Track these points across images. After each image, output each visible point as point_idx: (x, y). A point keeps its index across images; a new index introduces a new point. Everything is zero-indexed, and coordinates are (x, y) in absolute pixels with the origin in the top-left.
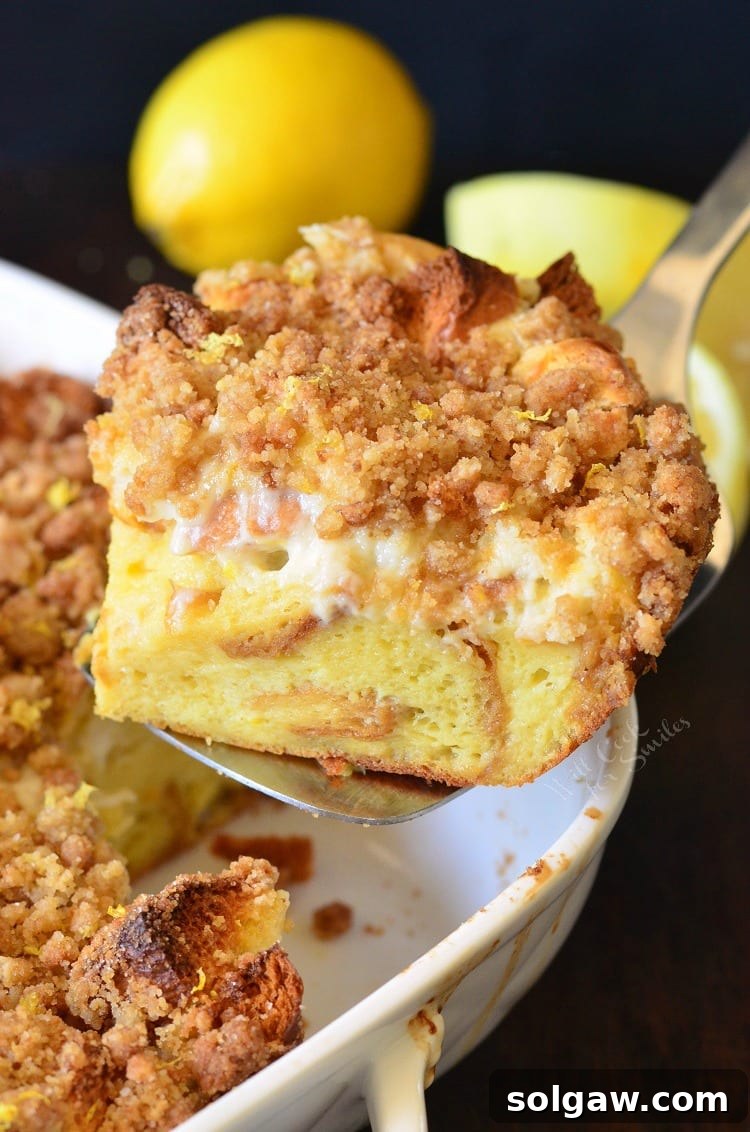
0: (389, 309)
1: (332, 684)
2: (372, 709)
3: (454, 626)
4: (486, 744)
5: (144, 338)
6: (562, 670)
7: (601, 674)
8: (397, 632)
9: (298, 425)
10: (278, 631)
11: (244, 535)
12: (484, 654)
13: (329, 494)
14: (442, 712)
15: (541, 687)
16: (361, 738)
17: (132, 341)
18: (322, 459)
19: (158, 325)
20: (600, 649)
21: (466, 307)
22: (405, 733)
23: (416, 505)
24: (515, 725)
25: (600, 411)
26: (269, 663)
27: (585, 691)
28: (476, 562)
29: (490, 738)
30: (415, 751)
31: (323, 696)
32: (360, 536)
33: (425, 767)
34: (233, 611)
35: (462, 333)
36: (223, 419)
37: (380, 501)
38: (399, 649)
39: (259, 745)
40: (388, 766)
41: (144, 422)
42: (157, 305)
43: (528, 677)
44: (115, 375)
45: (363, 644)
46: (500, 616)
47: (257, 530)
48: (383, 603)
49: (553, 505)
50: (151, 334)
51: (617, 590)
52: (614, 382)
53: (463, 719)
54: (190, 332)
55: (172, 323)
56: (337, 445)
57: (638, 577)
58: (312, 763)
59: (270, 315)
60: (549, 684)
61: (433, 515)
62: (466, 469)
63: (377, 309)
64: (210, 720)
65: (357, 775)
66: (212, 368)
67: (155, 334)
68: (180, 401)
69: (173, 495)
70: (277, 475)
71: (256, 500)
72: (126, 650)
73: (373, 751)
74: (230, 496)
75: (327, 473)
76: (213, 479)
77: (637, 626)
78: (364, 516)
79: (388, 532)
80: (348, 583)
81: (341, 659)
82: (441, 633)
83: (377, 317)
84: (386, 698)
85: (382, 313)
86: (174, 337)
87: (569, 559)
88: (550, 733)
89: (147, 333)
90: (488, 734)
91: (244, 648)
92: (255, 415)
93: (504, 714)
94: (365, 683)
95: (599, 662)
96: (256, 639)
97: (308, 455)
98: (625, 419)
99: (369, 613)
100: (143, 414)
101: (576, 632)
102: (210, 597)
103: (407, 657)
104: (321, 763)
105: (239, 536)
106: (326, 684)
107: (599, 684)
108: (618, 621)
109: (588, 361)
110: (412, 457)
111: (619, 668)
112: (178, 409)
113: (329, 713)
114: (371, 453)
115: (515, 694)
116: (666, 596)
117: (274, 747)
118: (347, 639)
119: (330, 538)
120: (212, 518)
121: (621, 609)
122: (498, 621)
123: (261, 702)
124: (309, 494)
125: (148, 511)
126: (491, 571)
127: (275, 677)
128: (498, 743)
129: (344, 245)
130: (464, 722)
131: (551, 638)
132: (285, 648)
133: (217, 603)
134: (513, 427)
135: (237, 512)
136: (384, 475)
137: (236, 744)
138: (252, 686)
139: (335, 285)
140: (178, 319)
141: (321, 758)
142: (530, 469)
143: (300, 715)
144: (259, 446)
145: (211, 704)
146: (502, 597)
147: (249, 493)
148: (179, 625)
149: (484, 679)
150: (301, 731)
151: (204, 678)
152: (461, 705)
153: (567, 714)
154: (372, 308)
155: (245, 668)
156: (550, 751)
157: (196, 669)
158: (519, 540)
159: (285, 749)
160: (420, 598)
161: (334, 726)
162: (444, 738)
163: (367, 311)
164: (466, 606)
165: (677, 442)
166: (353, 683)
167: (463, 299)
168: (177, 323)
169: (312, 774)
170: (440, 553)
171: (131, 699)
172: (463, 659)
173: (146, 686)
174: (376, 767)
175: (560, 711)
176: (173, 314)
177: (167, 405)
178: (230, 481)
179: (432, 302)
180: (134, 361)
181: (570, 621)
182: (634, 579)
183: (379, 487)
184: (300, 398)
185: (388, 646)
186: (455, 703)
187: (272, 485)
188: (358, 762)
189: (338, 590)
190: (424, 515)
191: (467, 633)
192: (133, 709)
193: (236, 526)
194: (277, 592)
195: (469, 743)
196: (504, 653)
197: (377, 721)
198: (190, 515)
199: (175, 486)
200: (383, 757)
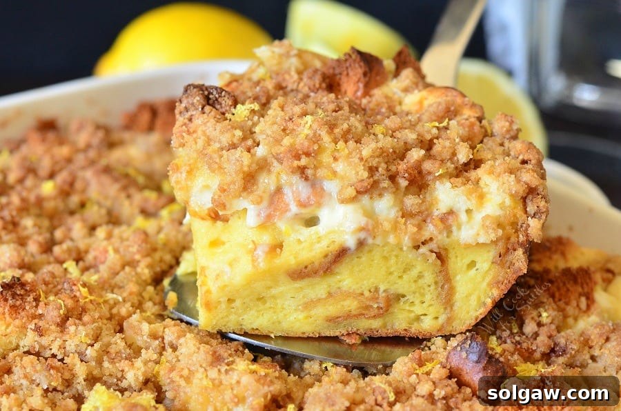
0: (324, 85)
1: (354, 287)
2: (378, 298)
3: (425, 243)
4: (442, 310)
5: (196, 113)
6: (486, 259)
7: (510, 257)
8: (393, 251)
9: (316, 139)
10: (323, 260)
11: (294, 209)
12: (441, 257)
13: (342, 178)
14: (417, 294)
15: (473, 272)
16: (369, 318)
17: (188, 115)
18: (335, 159)
19: (204, 103)
20: (507, 244)
21: (367, 79)
22: (396, 310)
23: (393, 178)
24: (459, 296)
25: (464, 121)
26: (317, 280)
27: (500, 269)
28: (431, 204)
30: (399, 323)
31: (348, 295)
32: (365, 199)
33: (405, 330)
34: (294, 253)
35: (367, 93)
36: (266, 148)
37: (375, 178)
38: (393, 261)
39: (304, 333)
40: (383, 333)
41: (215, 156)
42: (201, 92)
43: (465, 266)
44: (184, 134)
45: (373, 260)
46: (450, 232)
47: (302, 205)
48: (386, 233)
49: (461, 171)
50: (200, 109)
51: (514, 208)
52: (466, 104)
53: (428, 297)
54: (223, 105)
55: (211, 102)
56: (343, 150)
57: (524, 199)
58: (335, 339)
59: (261, 94)
60: (477, 269)
61: (403, 183)
62: (416, 154)
63: (317, 86)
64: (273, 323)
65: (364, 342)
66: (243, 124)
67: (202, 109)
68: (235, 141)
69: (245, 194)
70: (309, 172)
71: (298, 188)
72: (225, 286)
73: (374, 325)
74: (279, 190)
75: (340, 167)
76: (266, 182)
77: (529, 226)
78: (369, 187)
79: (381, 195)
80: (367, 225)
81: (360, 271)
82: (417, 247)
83: (318, 90)
84: (384, 291)
85: (320, 87)
86: (214, 109)
87: (481, 197)
88: (479, 298)
89: (197, 109)
90: (443, 305)
91: (301, 273)
92: (287, 141)
93: (452, 291)
94: (373, 284)
95: (507, 251)
96: (310, 266)
97: (326, 158)
98: (478, 123)
99: (379, 241)
100: (214, 152)
101: (497, 235)
102: (277, 247)
103: (397, 264)
104: (342, 338)
105: (290, 210)
106: (350, 288)
107: (508, 264)
108: (516, 226)
109: (447, 96)
110: (387, 151)
111: (520, 252)
112: (233, 146)
113: (351, 305)
114: (366, 151)
115: (458, 278)
116: (543, 206)
117: (313, 333)
118: (364, 259)
119: (347, 203)
120: (271, 203)
121: (517, 218)
122: (448, 237)
123: (309, 305)
124: (331, 180)
125: (228, 206)
126: (442, 207)
127: (319, 289)
128: (449, 309)
129: (281, 56)
131: (481, 240)
132: (327, 270)
133: (281, 249)
134: (429, 132)
135: (286, 197)
136: (374, 163)
137: (290, 336)
138: (304, 297)
139: (287, 77)
140: (214, 99)
141: (343, 335)
142: (447, 151)
143: (332, 309)
144: (298, 157)
145: (275, 312)
146: (450, 221)
147: (291, 185)
148: (262, 265)
149: (440, 272)
150: (333, 320)
151: (274, 297)
152: (427, 289)
153: (489, 285)
154: (314, 85)
155: (301, 286)
156: (480, 309)
157: (268, 292)
158: (452, 190)
159: (319, 334)
160: (406, 228)
161: (354, 312)
162: (418, 310)
163: (312, 87)
164: (430, 230)
165: (512, 130)
166: (366, 285)
167: (365, 74)
168: (214, 101)
169: (336, 347)
170: (411, 201)
171: (223, 318)
172: (430, 261)
173: (233, 308)
174: (376, 335)
175: (485, 283)
176: (211, 96)
177: (227, 145)
178: (278, 180)
179: (344, 79)
180: (192, 126)
181: (493, 228)
182: (523, 201)
183: (372, 170)
185: (386, 258)
186: (424, 289)
187: (307, 179)
188: (365, 333)
189: (362, 229)
190: (398, 184)
191: (433, 245)
192: (224, 324)
193: (288, 205)
194: (319, 238)
195: (432, 311)
196: (452, 255)
197: (381, 305)
198: (259, 203)
199: (245, 189)
200: (380, 327)
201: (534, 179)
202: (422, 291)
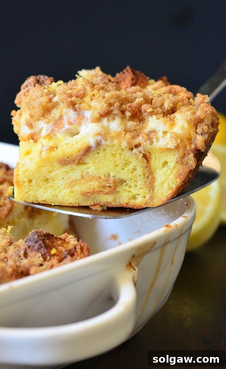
1: (96, 172)
2: (109, 180)
3: (137, 146)
4: (147, 192)
5: (31, 87)
6: (172, 159)
7: (186, 159)
8: (118, 150)
10: (78, 153)
11: (67, 126)
12: (146, 157)
13: (94, 109)
14: (133, 181)
15: (166, 168)
16: (105, 194)
17: (27, 89)
19: (35, 82)
20: (185, 151)
21: (134, 81)
22: (120, 190)
23: (123, 112)
24: (156, 184)
26: (74, 166)
27: (180, 166)
28: (143, 127)
29: (149, 189)
30: (123, 198)
31: (93, 178)
32: (105, 120)
33: (127, 204)
34: (62, 150)
36: (58, 96)
37: (111, 108)
38: (118, 157)
40: (114, 204)
42: (35, 78)
43: (161, 165)
45: (106, 156)
46: (152, 143)
47: (70, 124)
48: (113, 138)
49: (167, 114)
51: (190, 129)
52: (183, 91)
54: (46, 84)
55: (40, 83)
56: (96, 94)
57: (196, 126)
58: (88, 208)
60: (168, 167)
61: (128, 114)
62: (138, 100)
64: (53, 196)
65: (103, 210)
67: (34, 85)
69: (42, 118)
70: (77, 106)
71: (70, 115)
72: (26, 171)
73: (108, 199)
74: (61, 117)
76: (55, 113)
77: (197, 140)
79: (114, 119)
80: (101, 131)
81: (99, 162)
82: (132, 149)
84: (114, 177)
86: (40, 86)
87: (173, 125)
88: (169, 185)
89: (32, 85)
90: (148, 188)
91: (65, 162)
93: (153, 180)
94: (107, 171)
95: (184, 156)
96: (70, 157)
97: (87, 99)
98: (187, 100)
99: (108, 143)
101: (177, 142)
102: (55, 147)
103: (120, 160)
104: (91, 207)
105: (64, 127)
106: (94, 173)
107: (185, 163)
108: (190, 140)
110: (120, 97)
111: (192, 155)
113: (95, 185)
114: (107, 95)
115: (157, 172)
116: (206, 129)
117: (75, 203)
118: (101, 154)
119: (95, 122)
120: (55, 124)
121: (191, 136)
123: (71, 184)
124: (88, 110)
125: (34, 126)
126: (148, 129)
127: (76, 172)
128: (151, 191)
129: (93, 76)
130: (140, 184)
131: (169, 146)
132: (80, 159)
133: (57, 149)
134: (152, 95)
135: (63, 121)
136: (112, 101)
137: (63, 205)
138: (68, 178)
140: (42, 81)
141: (91, 205)
142: (159, 102)
143: (84, 187)
144: (71, 97)
145: (54, 189)
146: (151, 136)
147: (67, 114)
148: (44, 155)
149: (146, 167)
150: (85, 194)
151: (52, 178)
152: (139, 178)
153: (175, 176)
155: (66, 170)
156: (169, 191)
157: (49, 174)
158: (156, 120)
159: (79, 204)
160: (125, 136)
161: (96, 190)
162: (134, 191)
164: (140, 139)
166: (102, 172)
170: (131, 124)
171: (26, 193)
172: (140, 158)
173: (32, 186)
174: (110, 206)
175: (172, 176)
176: (40, 80)
177: (40, 97)
179: (122, 83)
180: (28, 94)
181: (175, 138)
183: (110, 105)
184: (84, 84)
185: (114, 155)
186: (137, 178)
187: (75, 110)
188: (104, 205)
189: (99, 134)
190: (126, 114)
191: (140, 149)
192: (27, 197)
193: (63, 125)
194: (77, 142)
195: (141, 192)
196: (153, 157)
197: (111, 185)
199: (43, 116)
200: (112, 201)
201: (203, 114)
202: (136, 179)
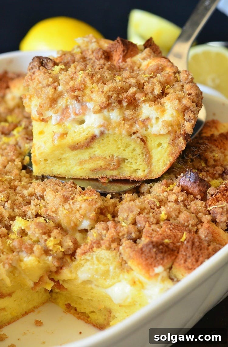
0: (103, 56)
2: (113, 160)
3: (134, 133)
4: (146, 167)
5: (36, 70)
6: (165, 142)
7: (176, 141)
8: (119, 137)
9: (84, 83)
10: (85, 141)
11: (73, 116)
12: (143, 140)
13: (95, 101)
14: (133, 159)
15: (160, 148)
16: (111, 170)
17: (32, 71)
18: (92, 92)
19: (40, 65)
20: (175, 134)
21: (125, 53)
22: (123, 166)
23: (120, 102)
24: (154, 160)
25: (166, 74)
26: (83, 151)
27: (172, 147)
28: (138, 115)
29: (147, 165)
30: (126, 172)
31: (99, 158)
32: (105, 111)
33: (129, 176)
34: (72, 137)
35: (124, 60)
36: (62, 86)
37: (110, 101)
38: (119, 142)
39: (82, 177)
40: (119, 177)
41: (39, 90)
42: (39, 60)
43: (156, 146)
44: (29, 80)
45: (109, 142)
46: (147, 129)
47: (76, 114)
48: (114, 128)
49: (157, 99)
50: (38, 68)
51: (178, 117)
52: (169, 66)
53: (139, 160)
54: (49, 66)
55: (43, 65)
56: (96, 87)
57: (184, 113)
58: (97, 180)
59: (70, 61)
60: (162, 147)
61: (125, 104)
62: (132, 90)
63: (100, 57)
64: (67, 171)
65: (110, 182)
66: (57, 75)
67: (39, 68)
68: (49, 83)
69: (50, 109)
70: (80, 98)
71: (75, 106)
72: (42, 153)
73: (114, 174)
74: (67, 107)
75: (94, 96)
76: (61, 103)
77: (185, 126)
78: (106, 105)
79: (113, 110)
80: (104, 124)
81: (104, 147)
82: (131, 136)
83: (100, 59)
84: (117, 157)
85: (101, 57)
86: (44, 68)
87: (164, 111)
88: (164, 161)
89: (36, 68)
90: (147, 164)
91: (75, 147)
92: (71, 83)
93: (150, 158)
94: (111, 153)
95: (175, 138)
96: (79, 144)
97: (88, 92)
98: (173, 75)
99: (111, 132)
100: (39, 88)
101: (168, 130)
102: (64, 135)
103: (122, 144)
104: (99, 179)
105: (71, 117)
106: (100, 155)
107: (176, 145)
108: (179, 125)
109: (161, 62)
110: (117, 89)
111: (181, 139)
112: (48, 85)
113: (101, 163)
114: (106, 88)
115: (153, 151)
116: (192, 116)
117: (86, 177)
118: (105, 141)
119: (96, 113)
120: (63, 113)
121: (180, 122)
122: (146, 130)
123: (81, 163)
124: (90, 102)
125: (44, 115)
126: (143, 116)
127: (85, 155)
128: (150, 166)
129: (88, 42)
130: (139, 161)
131: (161, 133)
132: (87, 145)
133: (67, 136)
134: (143, 79)
135: (70, 110)
136: (110, 94)
137: (75, 178)
138: (78, 159)
139: (87, 52)
140: (45, 63)
141: (99, 178)
142: (150, 89)
143: (92, 165)
144: (74, 91)
145: (67, 166)
146: (146, 123)
147: (72, 105)
148: (56, 142)
149: (144, 148)
150: (93, 170)
151: (65, 158)
152: (138, 156)
153: (168, 155)
154: (98, 57)
155: (76, 153)
156: (164, 166)
157: (62, 156)
158: (149, 108)
159: (89, 177)
160: (124, 126)
161: (103, 167)
162: (135, 166)
163: (97, 57)
164: (137, 127)
165: (189, 78)
166: (107, 154)
167: (124, 51)
168: (45, 64)
169: (97, 183)
170: (128, 113)
171: (43, 169)
172: (138, 142)
173: (47, 164)
174: (115, 178)
175: (166, 154)
176: (43, 62)
177: (46, 85)
178: (67, 102)
179: (114, 53)
180: (34, 76)
181: (166, 127)
182: (182, 113)
183: (109, 97)
184: (84, 76)
185: (116, 141)
186: (136, 156)
187: (79, 102)
188: (110, 178)
189: (102, 126)
190: (122, 104)
191: (138, 135)
192: (44, 171)
193: (70, 114)
194: (83, 130)
195: (141, 167)
196: (149, 139)
197: (115, 164)
198: (56, 113)
199: (51, 106)
200: (117, 175)
201: (188, 103)
202: (136, 157)
